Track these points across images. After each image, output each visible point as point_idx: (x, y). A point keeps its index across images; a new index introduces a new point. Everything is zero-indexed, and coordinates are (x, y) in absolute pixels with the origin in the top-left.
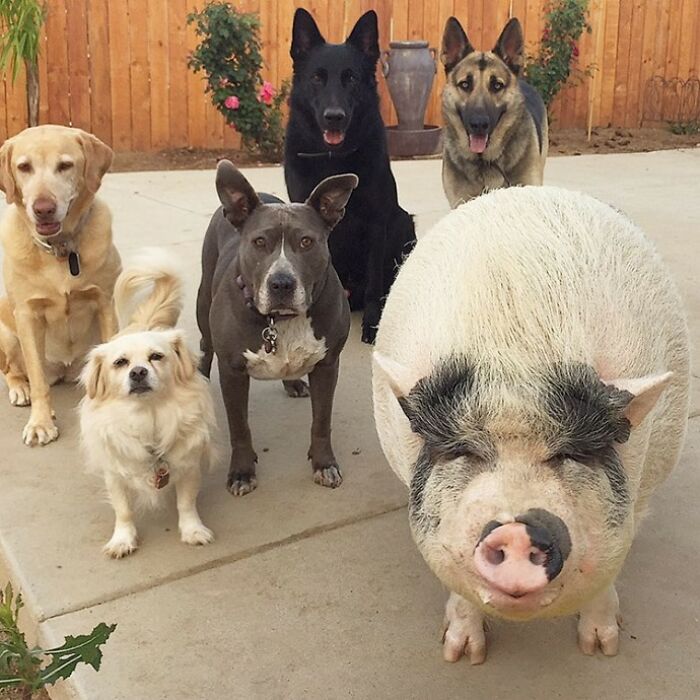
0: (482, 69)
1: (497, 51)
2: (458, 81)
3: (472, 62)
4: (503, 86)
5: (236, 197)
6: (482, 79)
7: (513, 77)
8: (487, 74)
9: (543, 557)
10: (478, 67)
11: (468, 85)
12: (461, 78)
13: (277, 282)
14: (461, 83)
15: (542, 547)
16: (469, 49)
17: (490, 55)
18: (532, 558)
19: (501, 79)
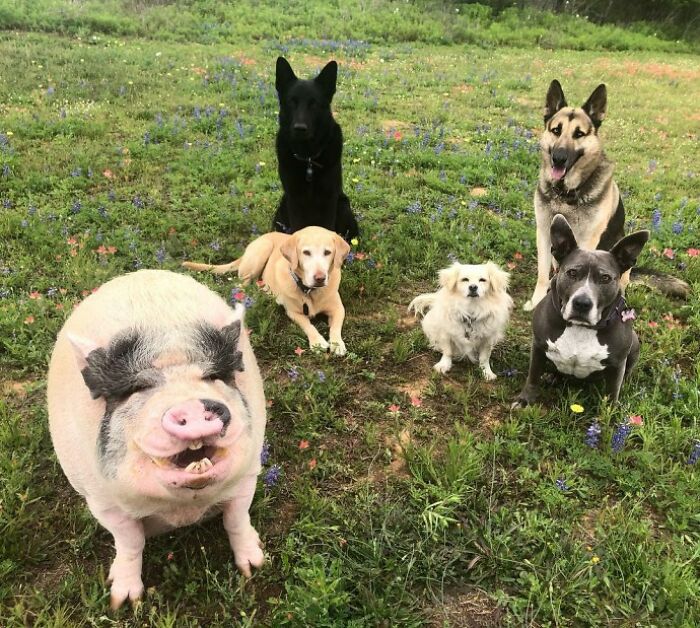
0: (570, 120)
1: (586, 108)
2: (552, 128)
3: (564, 114)
4: (584, 134)
5: (561, 240)
6: (569, 128)
10: (568, 118)
11: (558, 131)
12: (554, 125)
13: (579, 301)
14: (554, 129)
16: (564, 104)
17: (579, 111)
19: (583, 129)
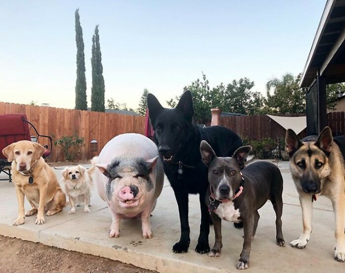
0: (310, 156)
2: (297, 162)
4: (323, 164)
6: (311, 162)
7: (327, 159)
8: (313, 158)
9: (133, 193)
10: (307, 155)
12: (299, 160)
15: (133, 191)
17: (314, 147)
18: (131, 193)
19: (321, 160)
